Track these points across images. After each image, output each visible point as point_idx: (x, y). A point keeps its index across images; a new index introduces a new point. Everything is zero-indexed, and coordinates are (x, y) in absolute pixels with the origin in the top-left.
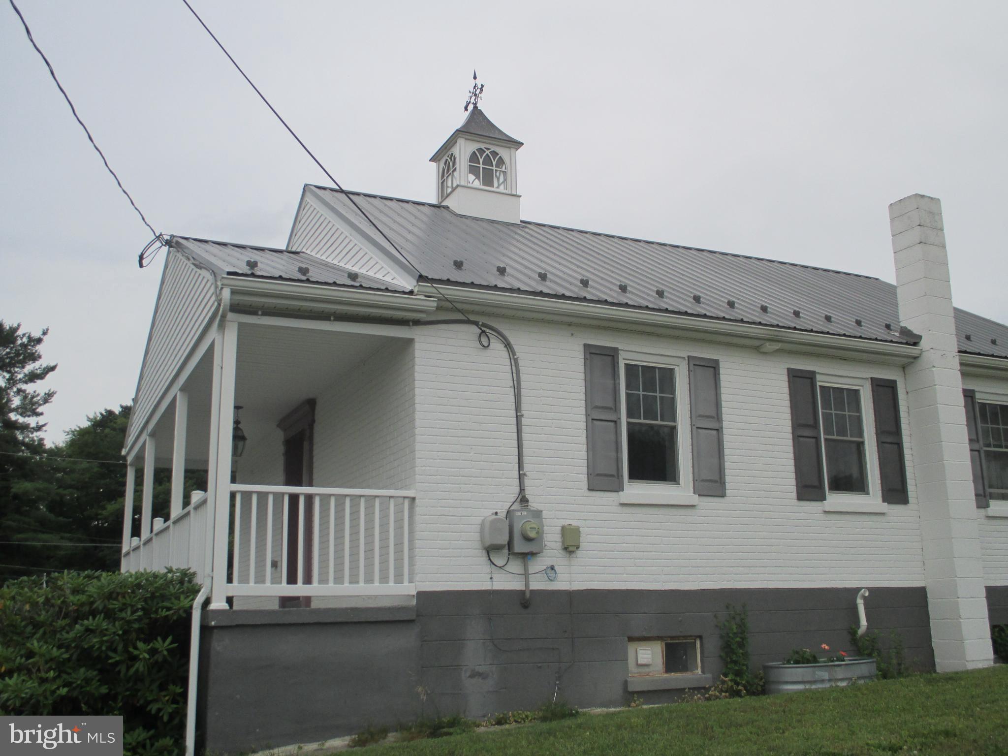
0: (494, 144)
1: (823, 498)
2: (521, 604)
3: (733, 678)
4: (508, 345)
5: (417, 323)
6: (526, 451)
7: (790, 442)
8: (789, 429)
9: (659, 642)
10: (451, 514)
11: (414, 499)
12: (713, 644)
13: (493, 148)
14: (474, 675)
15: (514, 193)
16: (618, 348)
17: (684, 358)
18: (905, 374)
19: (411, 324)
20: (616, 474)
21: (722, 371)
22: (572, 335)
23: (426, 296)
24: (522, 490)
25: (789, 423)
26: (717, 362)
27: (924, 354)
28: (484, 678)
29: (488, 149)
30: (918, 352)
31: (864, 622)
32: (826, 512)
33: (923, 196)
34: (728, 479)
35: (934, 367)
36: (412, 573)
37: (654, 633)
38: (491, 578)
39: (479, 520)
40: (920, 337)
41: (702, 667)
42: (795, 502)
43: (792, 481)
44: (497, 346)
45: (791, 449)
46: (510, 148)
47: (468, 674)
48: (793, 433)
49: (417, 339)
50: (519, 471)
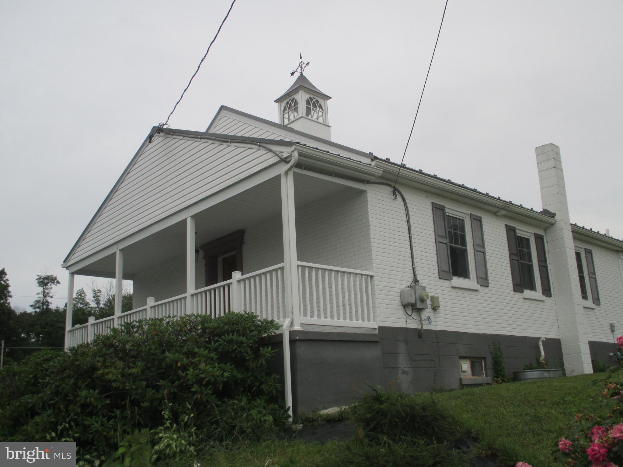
0: (317, 96)
1: (522, 292)
2: (418, 336)
3: (502, 378)
4: (404, 199)
5: (368, 182)
6: (415, 256)
7: (509, 262)
8: (508, 255)
9: (469, 360)
10: (388, 286)
11: (372, 277)
12: (489, 362)
13: (317, 98)
14: (404, 372)
15: (327, 124)
16: (444, 206)
17: (468, 214)
18: (545, 232)
19: (365, 182)
20: (448, 271)
21: (483, 223)
22: (427, 197)
23: (377, 167)
24: (415, 275)
25: (508, 252)
26: (481, 218)
27: (557, 223)
28: (407, 374)
29: (314, 98)
30: (554, 221)
31: (543, 354)
32: (524, 298)
33: (554, 145)
34: (489, 278)
35: (563, 229)
36: (374, 317)
37: (469, 355)
38: (406, 321)
39: (399, 290)
40: (555, 214)
41: (485, 374)
42: (513, 292)
43: (510, 282)
44: (399, 198)
45: (509, 265)
46: (324, 99)
47: (401, 372)
48: (510, 257)
49: (368, 191)
50: (413, 266)
